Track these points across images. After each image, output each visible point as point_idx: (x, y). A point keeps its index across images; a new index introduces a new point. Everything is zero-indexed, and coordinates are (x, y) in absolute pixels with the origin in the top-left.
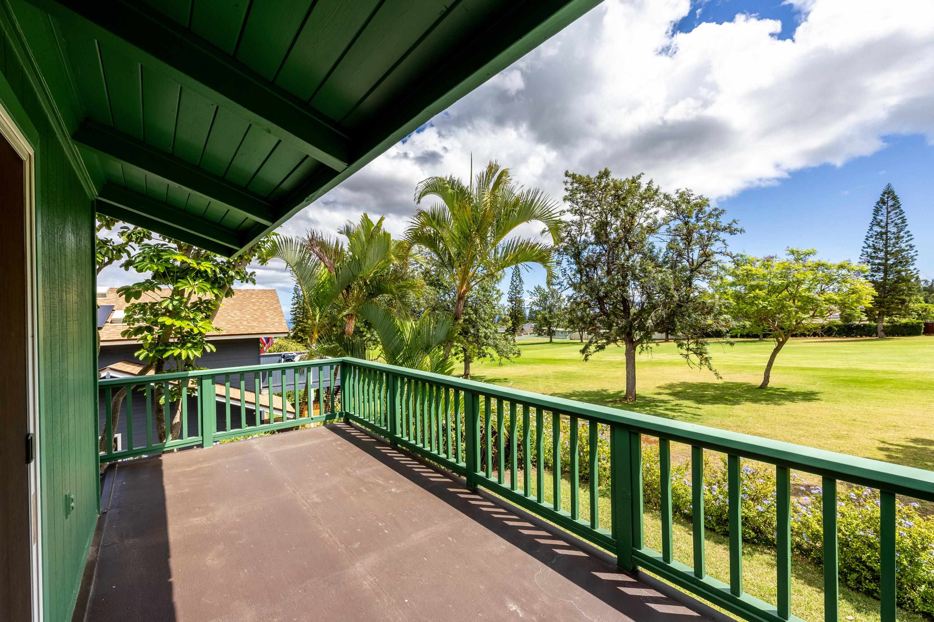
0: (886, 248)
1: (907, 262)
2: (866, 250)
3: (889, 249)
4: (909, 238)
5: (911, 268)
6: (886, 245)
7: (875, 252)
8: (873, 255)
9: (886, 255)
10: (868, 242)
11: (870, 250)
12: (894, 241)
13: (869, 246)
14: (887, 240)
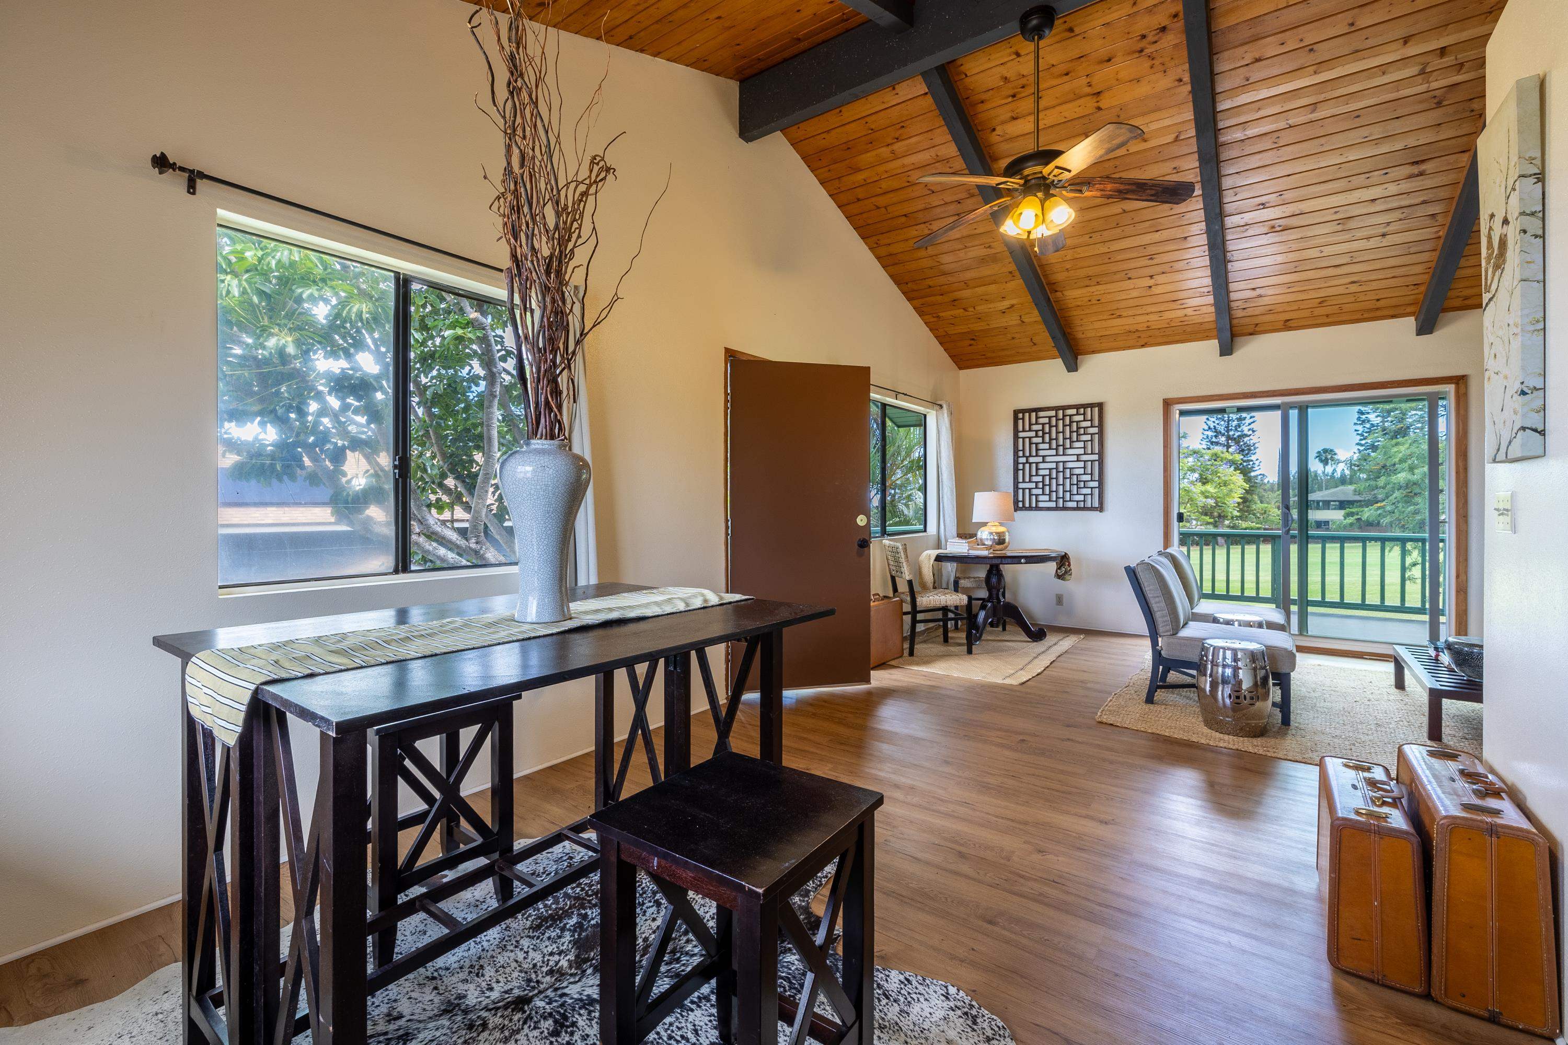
0: (1228, 431)
1: (1250, 450)
2: (1206, 433)
3: (1231, 433)
4: (1252, 420)
5: (1253, 458)
6: (1228, 429)
7: (1216, 436)
8: (1214, 440)
9: (1227, 440)
10: (1209, 423)
11: (1210, 433)
12: (1235, 423)
13: (1210, 428)
14: (1229, 421)
